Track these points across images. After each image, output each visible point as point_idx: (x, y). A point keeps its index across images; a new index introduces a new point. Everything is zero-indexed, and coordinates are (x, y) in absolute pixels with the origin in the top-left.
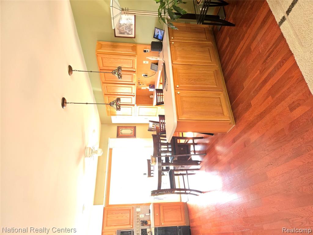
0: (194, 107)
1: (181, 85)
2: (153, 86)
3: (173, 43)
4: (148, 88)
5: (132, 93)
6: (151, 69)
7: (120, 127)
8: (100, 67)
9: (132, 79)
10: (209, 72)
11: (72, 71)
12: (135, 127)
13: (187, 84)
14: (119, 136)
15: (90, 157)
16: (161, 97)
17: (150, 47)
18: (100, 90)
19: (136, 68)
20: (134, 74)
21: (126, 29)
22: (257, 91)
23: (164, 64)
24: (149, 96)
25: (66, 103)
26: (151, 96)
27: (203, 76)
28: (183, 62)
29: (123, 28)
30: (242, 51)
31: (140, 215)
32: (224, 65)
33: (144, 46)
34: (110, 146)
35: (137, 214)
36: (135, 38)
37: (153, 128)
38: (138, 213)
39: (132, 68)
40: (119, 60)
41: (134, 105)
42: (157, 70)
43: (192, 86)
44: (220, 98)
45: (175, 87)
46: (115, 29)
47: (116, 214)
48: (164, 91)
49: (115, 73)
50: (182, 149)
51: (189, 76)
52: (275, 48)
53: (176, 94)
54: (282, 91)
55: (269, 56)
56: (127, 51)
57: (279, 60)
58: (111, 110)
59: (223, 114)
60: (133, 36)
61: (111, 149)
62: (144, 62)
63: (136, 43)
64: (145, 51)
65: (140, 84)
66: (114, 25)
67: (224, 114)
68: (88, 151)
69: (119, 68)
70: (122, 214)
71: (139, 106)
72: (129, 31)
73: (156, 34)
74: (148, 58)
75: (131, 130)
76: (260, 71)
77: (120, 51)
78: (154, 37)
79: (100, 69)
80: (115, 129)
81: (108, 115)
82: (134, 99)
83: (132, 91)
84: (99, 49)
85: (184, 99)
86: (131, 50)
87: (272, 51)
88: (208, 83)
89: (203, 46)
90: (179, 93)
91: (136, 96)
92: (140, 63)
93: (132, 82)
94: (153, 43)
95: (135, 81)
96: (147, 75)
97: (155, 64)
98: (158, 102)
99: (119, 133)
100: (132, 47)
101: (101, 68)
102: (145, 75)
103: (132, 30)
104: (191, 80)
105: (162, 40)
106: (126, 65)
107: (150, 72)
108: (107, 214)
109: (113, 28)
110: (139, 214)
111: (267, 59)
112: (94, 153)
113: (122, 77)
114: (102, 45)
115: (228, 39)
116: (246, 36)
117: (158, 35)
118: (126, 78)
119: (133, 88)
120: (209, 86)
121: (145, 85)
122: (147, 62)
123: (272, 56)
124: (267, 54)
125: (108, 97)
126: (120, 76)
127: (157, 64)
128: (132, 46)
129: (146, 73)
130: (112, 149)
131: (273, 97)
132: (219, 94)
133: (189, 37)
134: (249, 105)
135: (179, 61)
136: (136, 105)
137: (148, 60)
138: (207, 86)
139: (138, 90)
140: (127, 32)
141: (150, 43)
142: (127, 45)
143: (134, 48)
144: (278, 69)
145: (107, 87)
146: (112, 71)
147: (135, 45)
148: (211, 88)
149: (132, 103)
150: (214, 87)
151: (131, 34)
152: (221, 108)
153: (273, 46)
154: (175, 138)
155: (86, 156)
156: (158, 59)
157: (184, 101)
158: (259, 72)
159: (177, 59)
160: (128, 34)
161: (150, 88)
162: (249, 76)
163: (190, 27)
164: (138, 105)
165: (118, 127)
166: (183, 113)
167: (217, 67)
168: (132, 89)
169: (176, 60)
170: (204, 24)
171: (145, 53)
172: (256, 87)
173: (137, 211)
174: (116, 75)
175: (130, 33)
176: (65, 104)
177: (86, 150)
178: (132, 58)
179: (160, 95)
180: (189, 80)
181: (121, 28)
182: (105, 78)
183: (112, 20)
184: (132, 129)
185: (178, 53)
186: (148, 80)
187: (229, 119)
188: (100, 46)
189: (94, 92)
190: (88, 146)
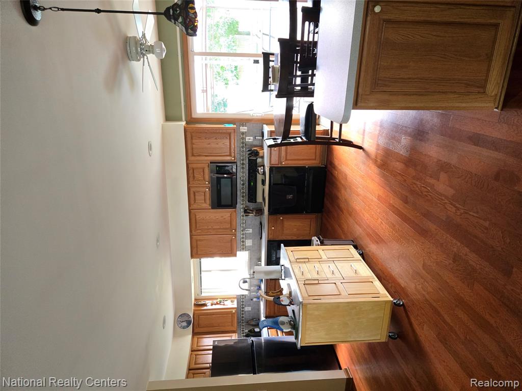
31: (247, 138)
35: (242, 136)
38: (243, 133)
47: (206, 138)
68: (133, 48)
70: (216, 139)
108: (192, 139)
110: (244, 136)
173: (241, 131)
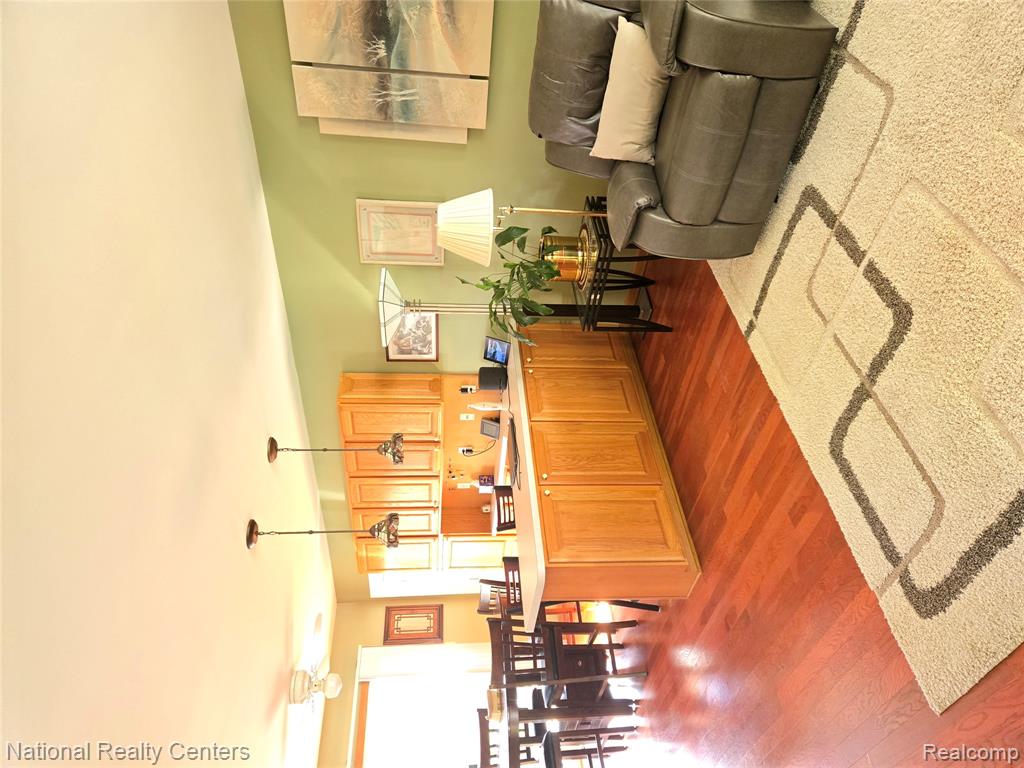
0: (589, 528)
1: (554, 473)
2: (488, 478)
3: (531, 371)
4: (476, 484)
5: (430, 501)
6: (482, 433)
7: (394, 609)
8: (344, 437)
9: (431, 463)
10: (623, 438)
11: (277, 450)
12: (440, 609)
13: (569, 469)
14: (389, 638)
15: (302, 701)
16: (511, 508)
17: (477, 379)
18: (341, 496)
19: (440, 432)
20: (436, 450)
21: (415, 343)
22: (732, 481)
23: (512, 421)
24: (480, 508)
25: (257, 534)
26: (484, 509)
27: (610, 448)
28: (558, 414)
29: (408, 341)
30: (692, 388)
32: (662, 417)
33: (460, 379)
34: (362, 672)
36: (437, 360)
37: (492, 602)
39: (430, 434)
40: (396, 416)
41: (437, 536)
42: (497, 436)
43: (582, 473)
44: (654, 502)
45: (538, 478)
46: (387, 348)
48: (515, 489)
49: (386, 451)
50: (580, 663)
51: (572, 450)
52: (747, 384)
53: (540, 495)
54: (773, 480)
55: (740, 402)
56: (417, 393)
57: (758, 410)
58: (370, 555)
59: (665, 543)
60: (433, 356)
61: (364, 685)
62: (463, 417)
63: (441, 373)
64: (464, 390)
65: (453, 474)
66: (388, 337)
67: (667, 545)
68: (299, 684)
69: (398, 438)
71: (451, 539)
72: (424, 346)
73: (491, 350)
74: (472, 406)
75: (429, 618)
76: (730, 435)
77: (397, 394)
78: (485, 358)
79: (346, 442)
80: (378, 616)
81: (361, 571)
82: (436, 518)
83: (430, 495)
84: (345, 392)
85: (562, 507)
86: (427, 391)
87: (744, 391)
88: (622, 465)
89: (605, 376)
90: (547, 492)
91: (443, 508)
92: (451, 420)
93: (430, 469)
94: (483, 370)
95: (439, 467)
96: (471, 451)
97: (491, 419)
98: (502, 521)
99: (391, 629)
100: (430, 381)
101: (347, 440)
102: (468, 451)
103: (430, 343)
104: (579, 458)
105: (506, 363)
106: (413, 426)
107: (479, 441)
109: (384, 345)
111: (737, 408)
112: (316, 688)
113: (404, 460)
114: (353, 381)
115: (662, 360)
116: (695, 354)
117: (495, 352)
118: (414, 461)
119: (433, 486)
120: (625, 473)
121: (467, 477)
122: (471, 417)
123: (744, 401)
124: (737, 397)
125: (363, 516)
126: (398, 457)
127: (497, 420)
128: (431, 379)
129: (469, 443)
130: (368, 682)
131: (760, 495)
132: (654, 493)
133: (569, 357)
134: (722, 518)
135: (547, 413)
136: (441, 536)
137: (474, 411)
138: (619, 473)
139: (449, 492)
140: (417, 350)
141: (477, 370)
142: (418, 377)
143: (436, 385)
144: (760, 429)
145: (363, 487)
146: (379, 445)
147: (437, 376)
148: (631, 477)
149: (429, 530)
150: (637, 476)
151: (429, 353)
152: (660, 530)
153: (743, 379)
154: (555, 628)
155: (292, 700)
156: (500, 407)
157: (563, 513)
158: (728, 436)
159: (542, 409)
160: (421, 353)
161: (481, 484)
162: (712, 448)
163: (573, 332)
164: (447, 536)
165: (389, 610)
166: (560, 545)
167: (645, 424)
168: (430, 489)
169: (539, 411)
170: (597, 329)
171: (464, 395)
172: (728, 472)
174: (389, 456)
175: (425, 350)
176: (255, 536)
177: (293, 678)
178: (430, 409)
179: (506, 501)
180: (574, 459)
181: (403, 341)
182: (357, 463)
183: (383, 329)
184: (432, 616)
185: (543, 394)
186: (476, 463)
187: (681, 558)
188: (349, 385)
189: (325, 505)
190: (299, 668)
